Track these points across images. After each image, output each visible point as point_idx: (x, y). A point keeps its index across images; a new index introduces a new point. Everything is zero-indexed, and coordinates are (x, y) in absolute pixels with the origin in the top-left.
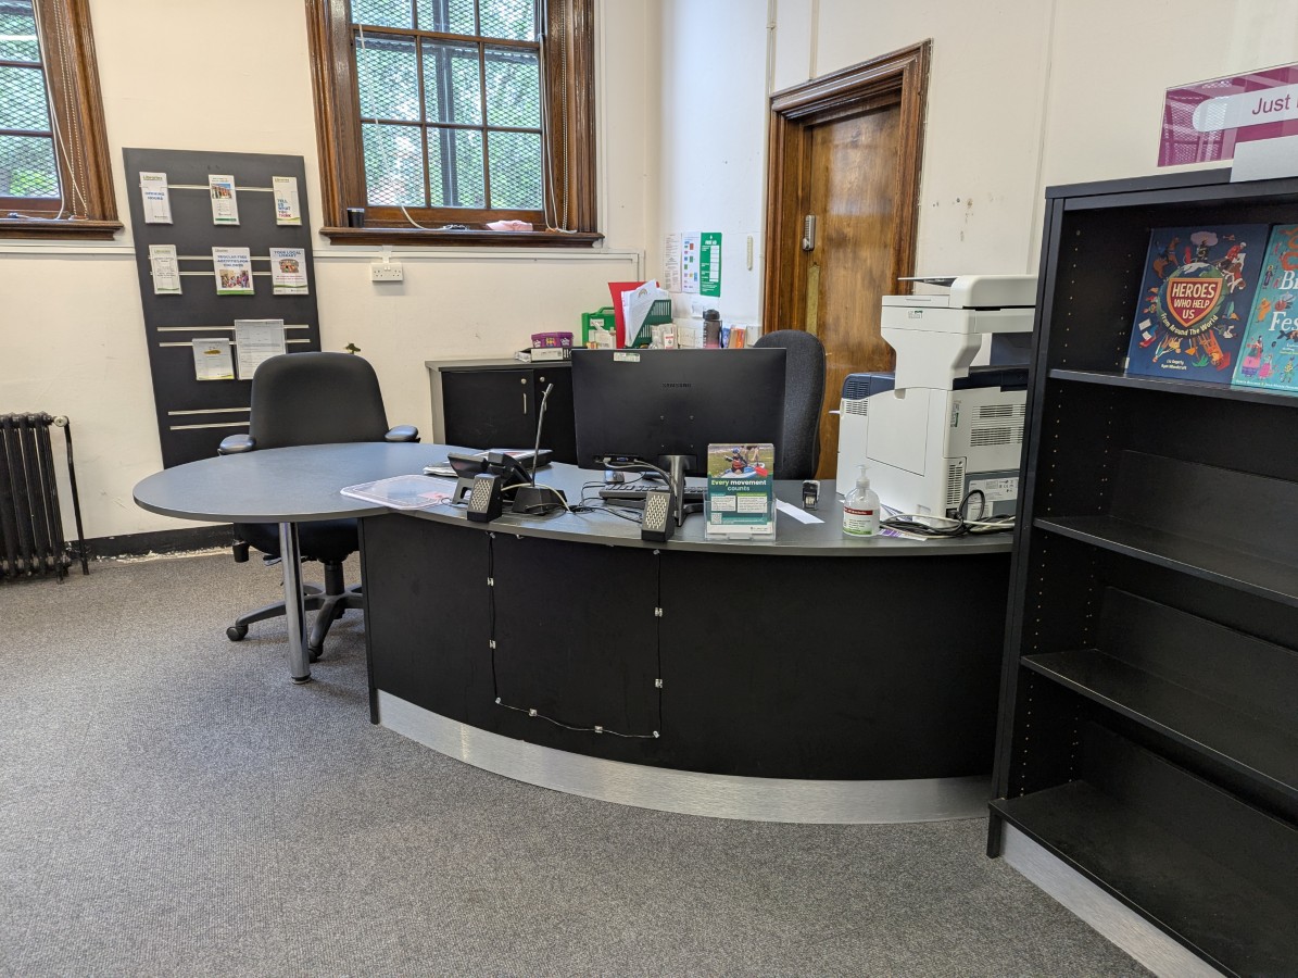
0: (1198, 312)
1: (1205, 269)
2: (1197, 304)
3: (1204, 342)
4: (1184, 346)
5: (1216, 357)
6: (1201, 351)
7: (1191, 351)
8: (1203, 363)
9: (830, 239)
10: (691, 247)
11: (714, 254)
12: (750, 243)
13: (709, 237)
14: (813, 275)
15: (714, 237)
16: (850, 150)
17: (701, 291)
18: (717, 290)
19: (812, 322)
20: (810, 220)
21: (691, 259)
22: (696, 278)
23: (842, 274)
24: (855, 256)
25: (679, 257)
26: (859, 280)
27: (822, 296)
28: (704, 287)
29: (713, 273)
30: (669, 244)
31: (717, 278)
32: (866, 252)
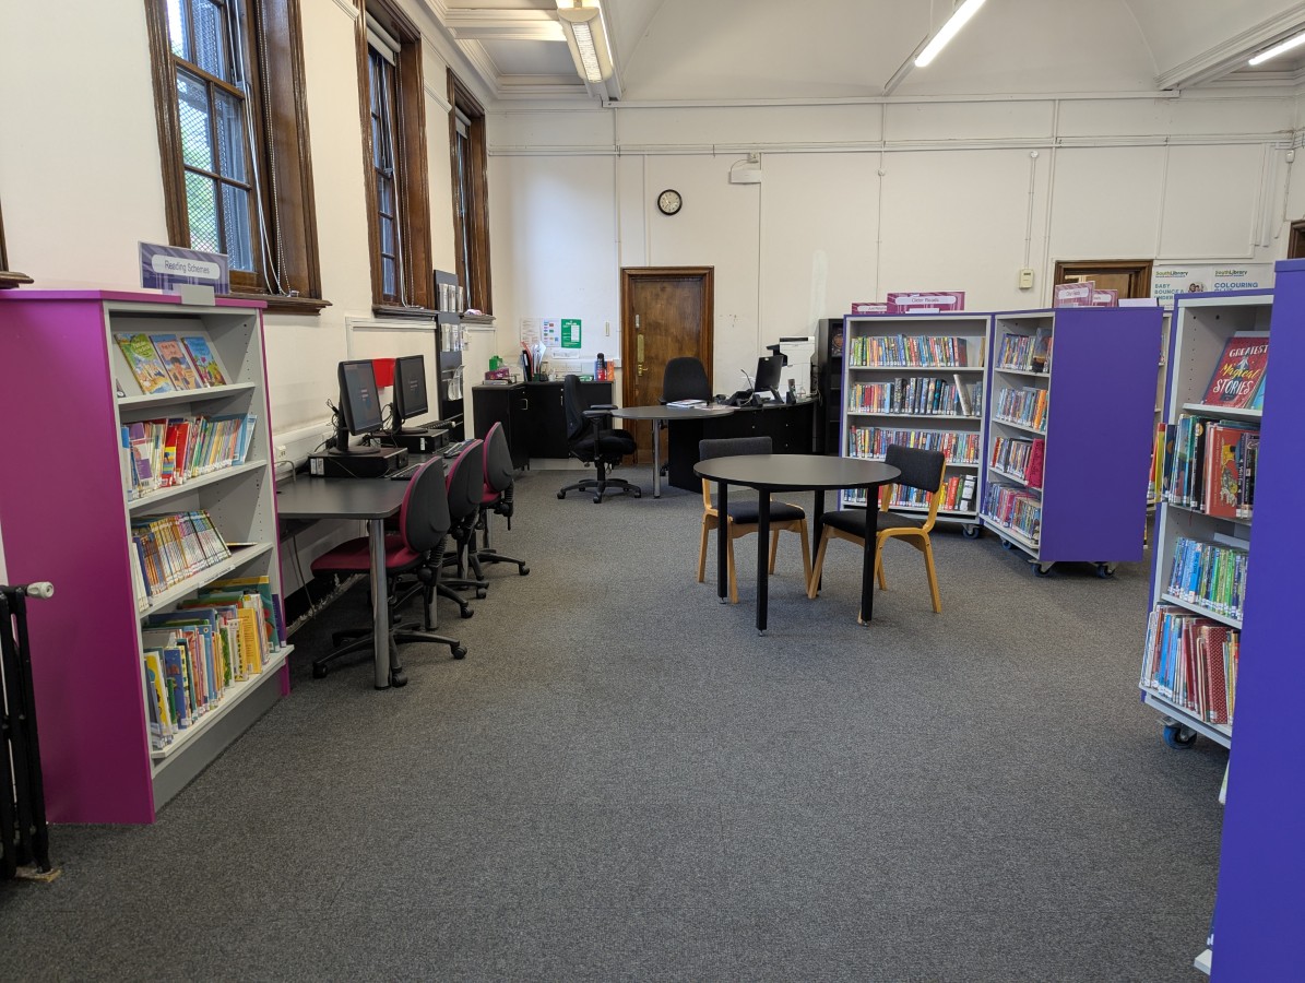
9: (650, 324)
10: (552, 325)
11: (575, 329)
12: (607, 326)
13: (569, 321)
14: (640, 338)
15: (574, 321)
16: (660, 293)
17: (563, 346)
18: (578, 345)
19: (641, 356)
20: (637, 316)
21: (551, 331)
22: (556, 339)
23: (659, 337)
24: (666, 330)
25: (538, 330)
26: (670, 339)
27: (647, 346)
28: (566, 344)
29: (575, 337)
30: (526, 324)
31: (578, 339)
32: (673, 330)
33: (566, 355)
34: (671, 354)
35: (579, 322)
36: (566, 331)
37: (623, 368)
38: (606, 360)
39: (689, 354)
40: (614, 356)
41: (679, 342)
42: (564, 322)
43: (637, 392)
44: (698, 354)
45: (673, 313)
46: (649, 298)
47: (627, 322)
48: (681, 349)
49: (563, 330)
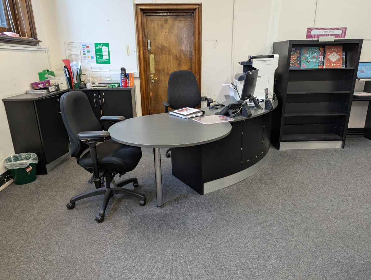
0: (294, 60)
1: (294, 53)
2: (293, 58)
3: (295, 64)
4: (292, 65)
5: (297, 66)
6: (295, 65)
7: (293, 65)
8: (295, 67)
9: (158, 47)
10: (88, 47)
11: (105, 50)
12: (128, 47)
13: (100, 44)
14: (152, 57)
15: (104, 44)
16: (164, 24)
17: (97, 63)
18: (108, 62)
19: (152, 69)
20: (149, 41)
21: (88, 52)
22: (92, 58)
23: (164, 56)
24: (169, 51)
25: (78, 50)
26: (172, 57)
27: (156, 62)
28: (99, 61)
29: (105, 56)
30: (69, 46)
31: (107, 58)
32: (173, 51)
33: (100, 68)
34: (173, 68)
35: (107, 45)
36: (99, 52)
37: (140, 77)
38: (127, 72)
39: (185, 68)
40: (133, 69)
41: (178, 59)
42: (97, 45)
43: (151, 94)
44: (191, 68)
45: (173, 38)
46: (156, 27)
47: (141, 45)
48: (179, 64)
49: (97, 51)
